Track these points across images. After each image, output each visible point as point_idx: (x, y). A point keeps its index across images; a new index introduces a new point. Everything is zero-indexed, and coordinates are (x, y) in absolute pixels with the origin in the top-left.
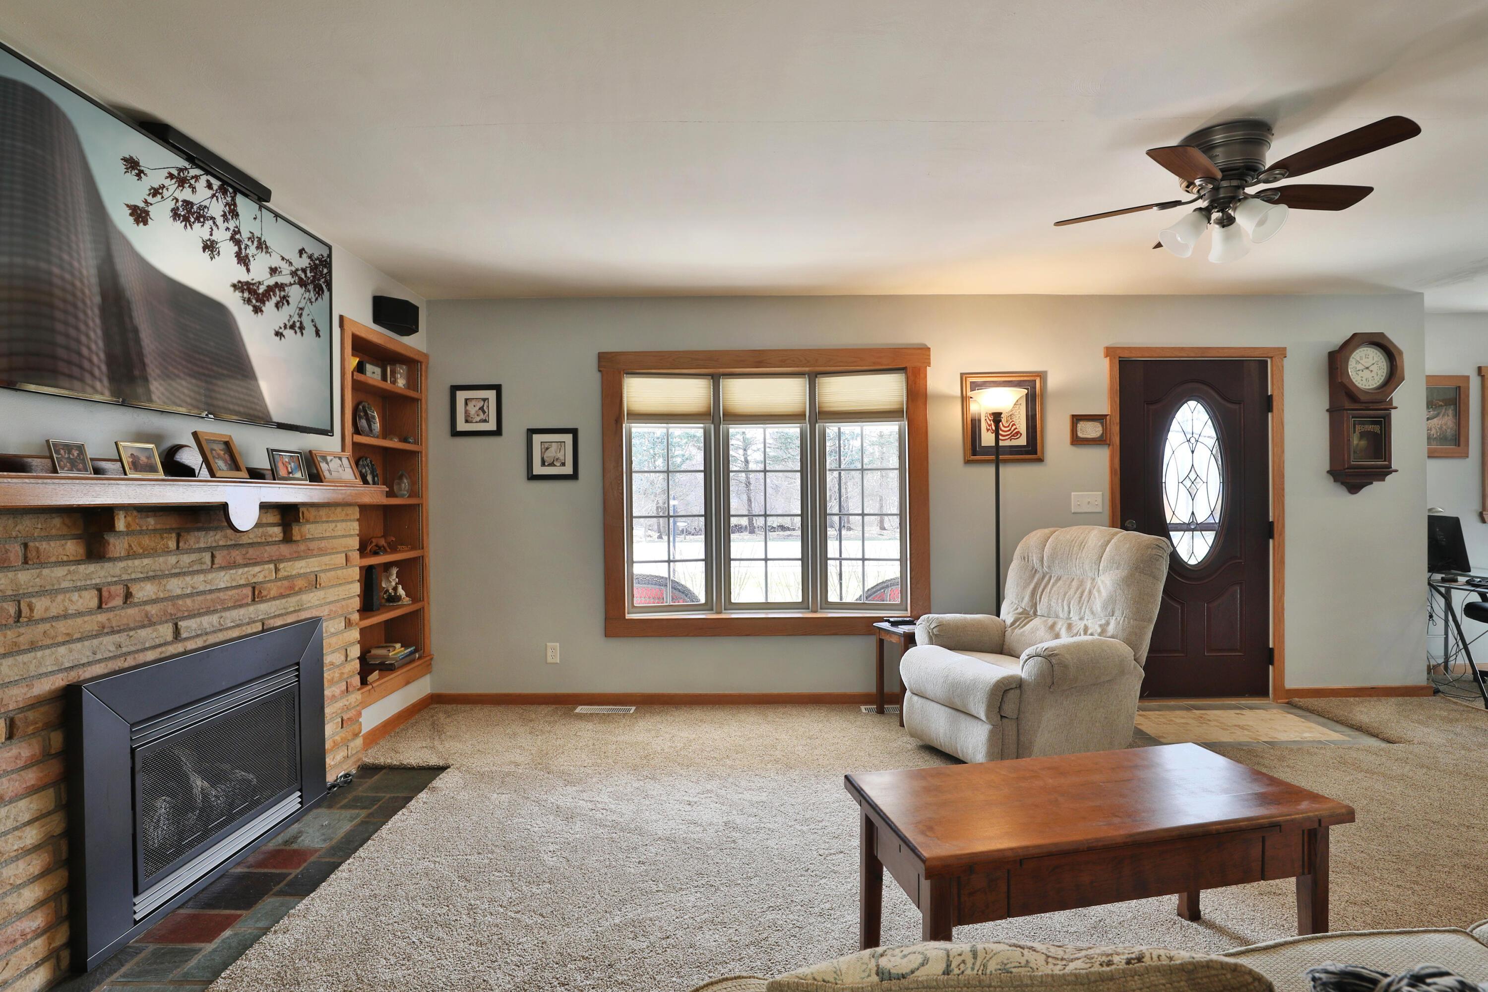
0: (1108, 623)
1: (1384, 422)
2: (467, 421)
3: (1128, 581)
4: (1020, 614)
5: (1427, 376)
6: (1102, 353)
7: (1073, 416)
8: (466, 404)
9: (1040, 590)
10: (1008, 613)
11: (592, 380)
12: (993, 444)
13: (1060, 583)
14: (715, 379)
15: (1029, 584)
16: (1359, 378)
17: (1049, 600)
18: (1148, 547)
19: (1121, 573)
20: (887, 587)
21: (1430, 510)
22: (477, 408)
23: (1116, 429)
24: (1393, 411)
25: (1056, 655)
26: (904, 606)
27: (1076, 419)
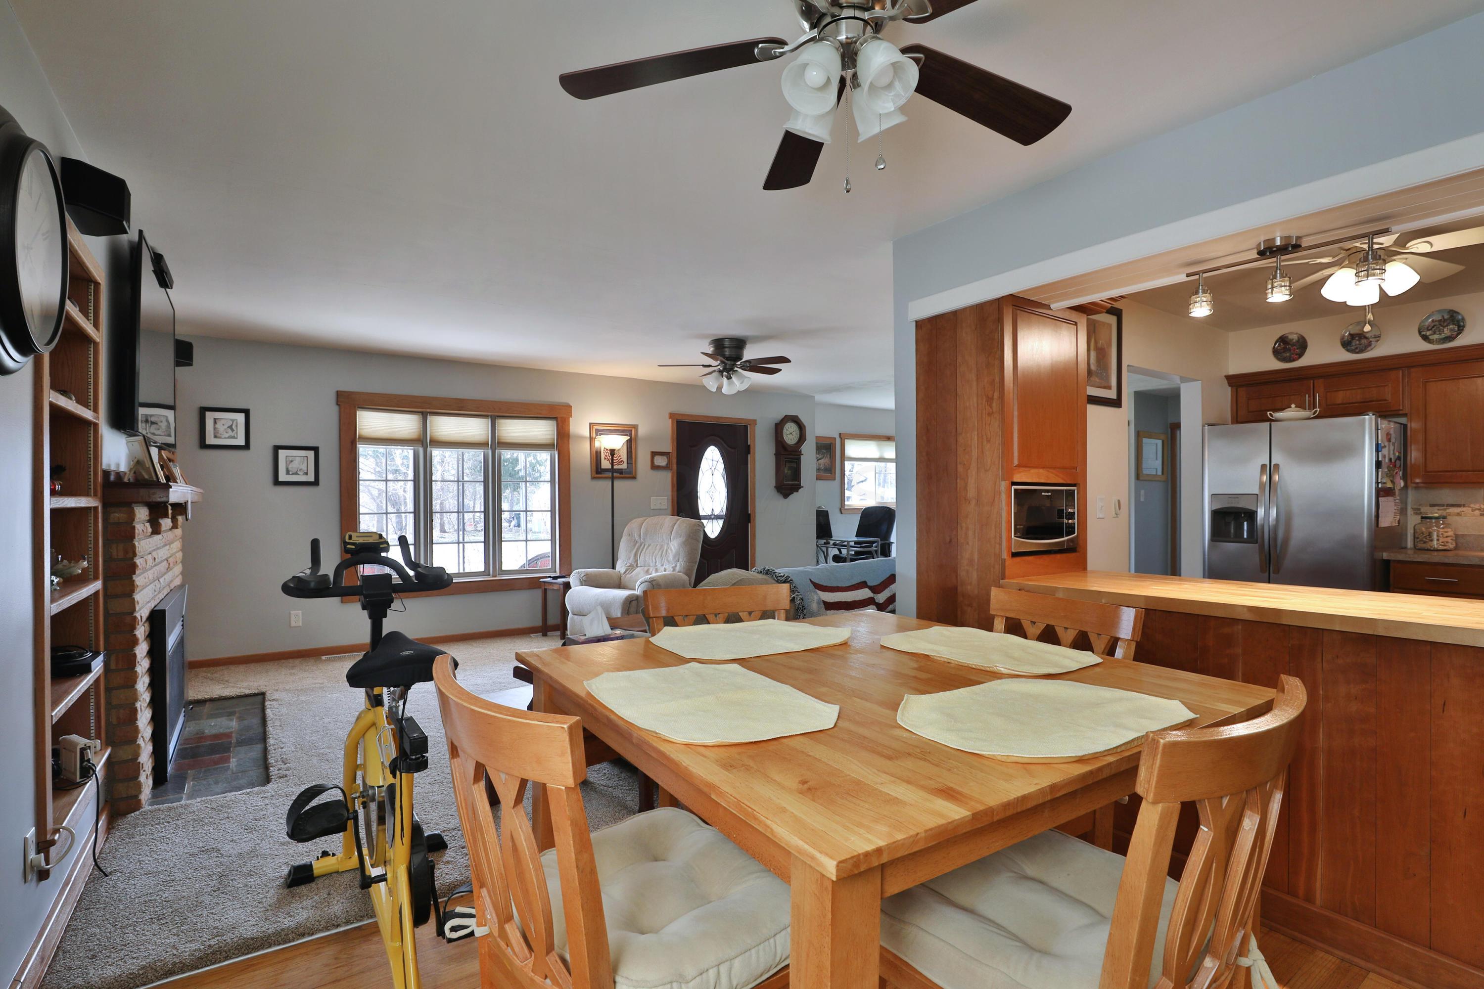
0: (676, 566)
1: (798, 461)
2: (215, 437)
3: (685, 543)
4: (629, 566)
5: (817, 437)
6: (667, 416)
7: (652, 452)
8: (215, 423)
9: (640, 552)
10: (620, 567)
11: (332, 412)
12: (610, 468)
13: (650, 548)
14: (424, 416)
15: (633, 550)
16: (787, 438)
17: (645, 557)
18: (695, 525)
19: (682, 539)
20: (538, 559)
21: (819, 507)
22: (226, 427)
23: (675, 461)
24: (802, 456)
25: (655, 580)
26: (554, 570)
27: (654, 454)
